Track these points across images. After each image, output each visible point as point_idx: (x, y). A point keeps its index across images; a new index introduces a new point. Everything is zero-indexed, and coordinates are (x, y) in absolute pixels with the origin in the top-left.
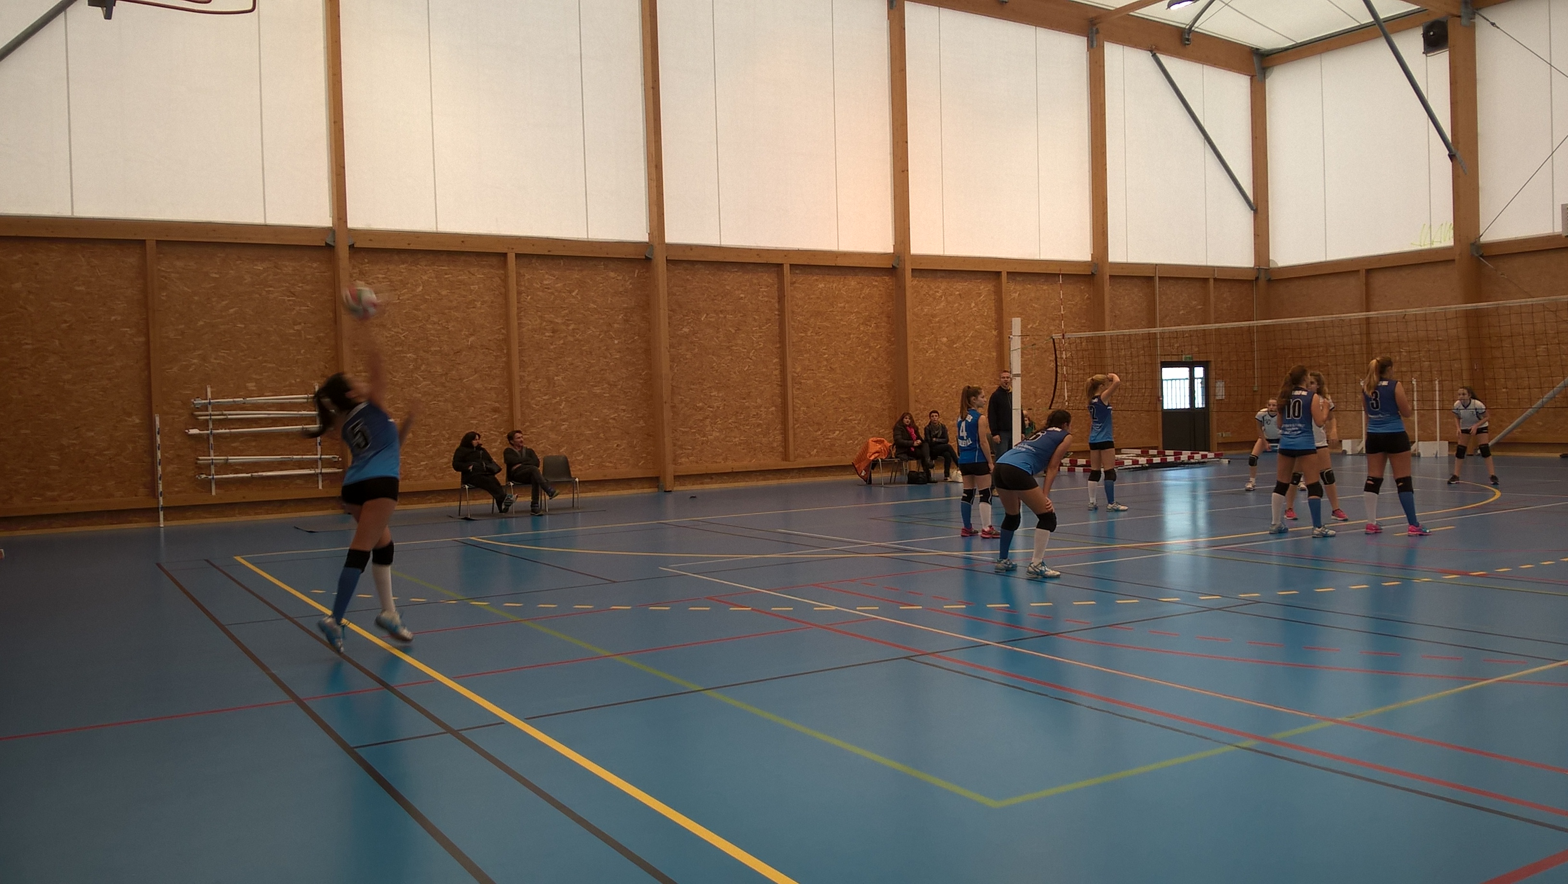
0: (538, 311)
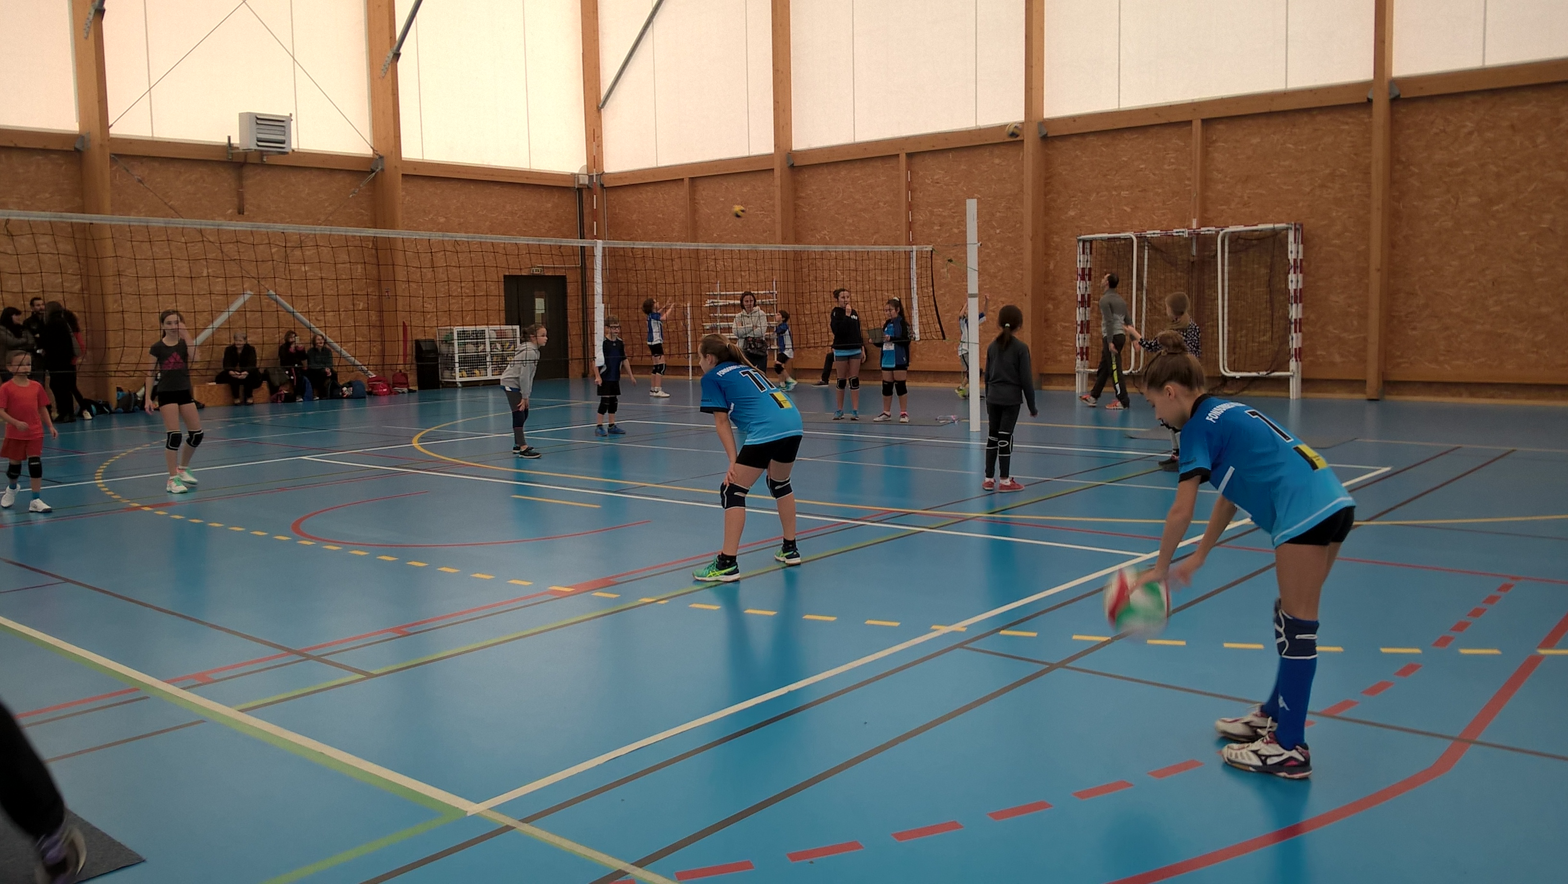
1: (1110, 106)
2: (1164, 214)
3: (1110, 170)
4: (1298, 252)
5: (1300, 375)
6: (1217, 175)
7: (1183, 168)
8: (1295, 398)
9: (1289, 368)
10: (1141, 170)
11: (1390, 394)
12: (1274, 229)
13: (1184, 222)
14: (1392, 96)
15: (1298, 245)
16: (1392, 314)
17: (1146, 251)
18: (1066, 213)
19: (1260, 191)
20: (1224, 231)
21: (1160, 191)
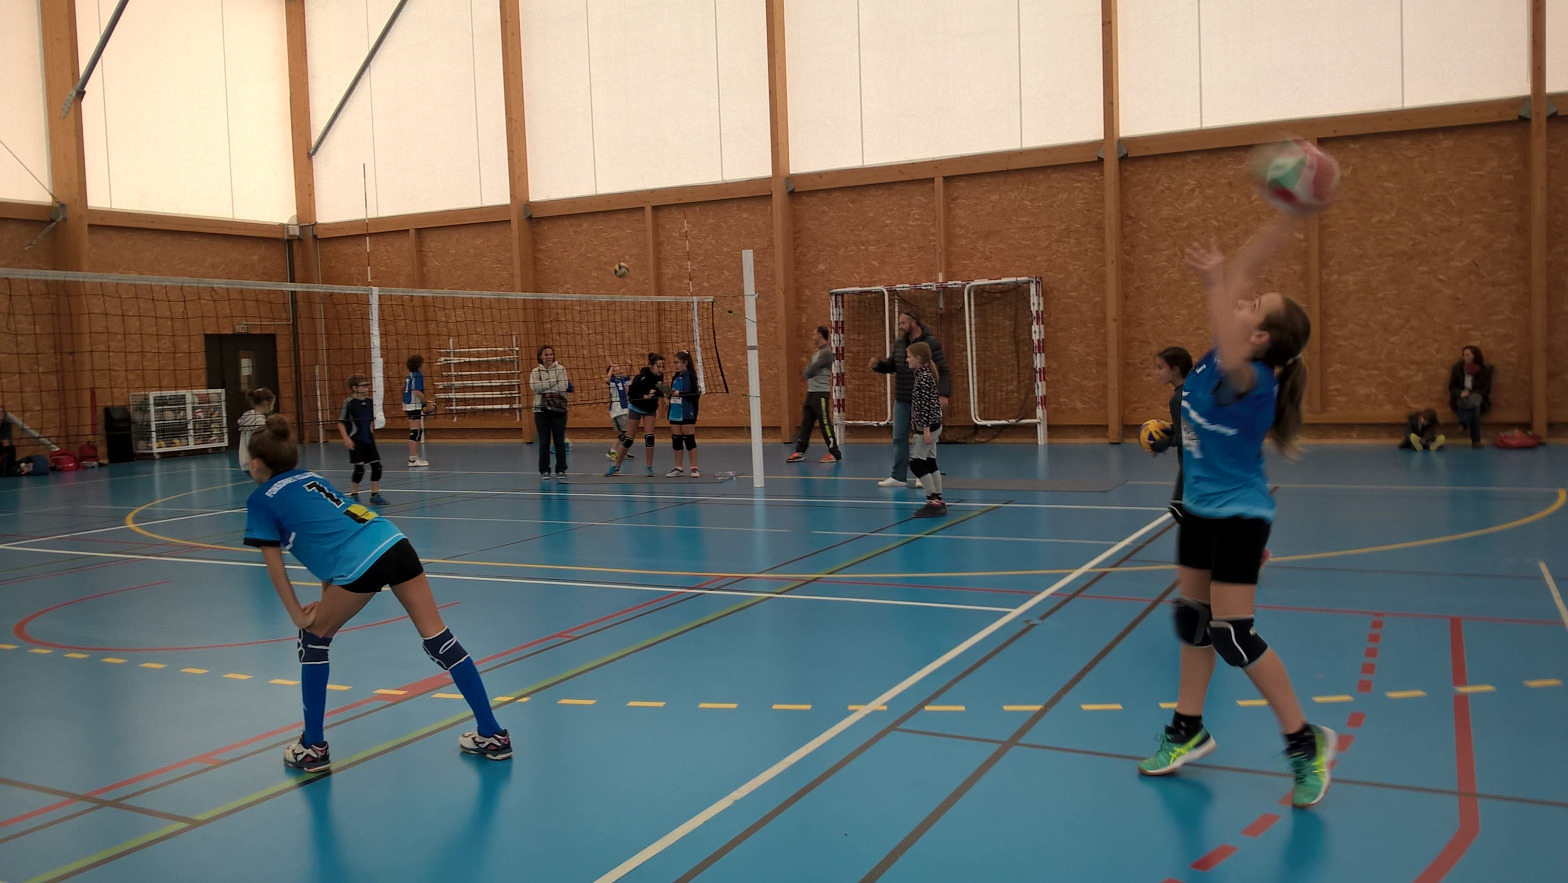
0: (676, 259)
1: (854, 162)
2: (911, 268)
3: (858, 225)
4: (1039, 304)
5: (1046, 421)
6: (959, 231)
7: (928, 224)
8: (1043, 443)
9: (1036, 415)
10: (887, 225)
11: (1128, 438)
12: (1016, 283)
13: (930, 276)
14: (1121, 155)
15: (1039, 297)
16: (1128, 361)
17: (896, 304)
18: (816, 267)
19: (1001, 246)
20: (970, 285)
21: (906, 246)
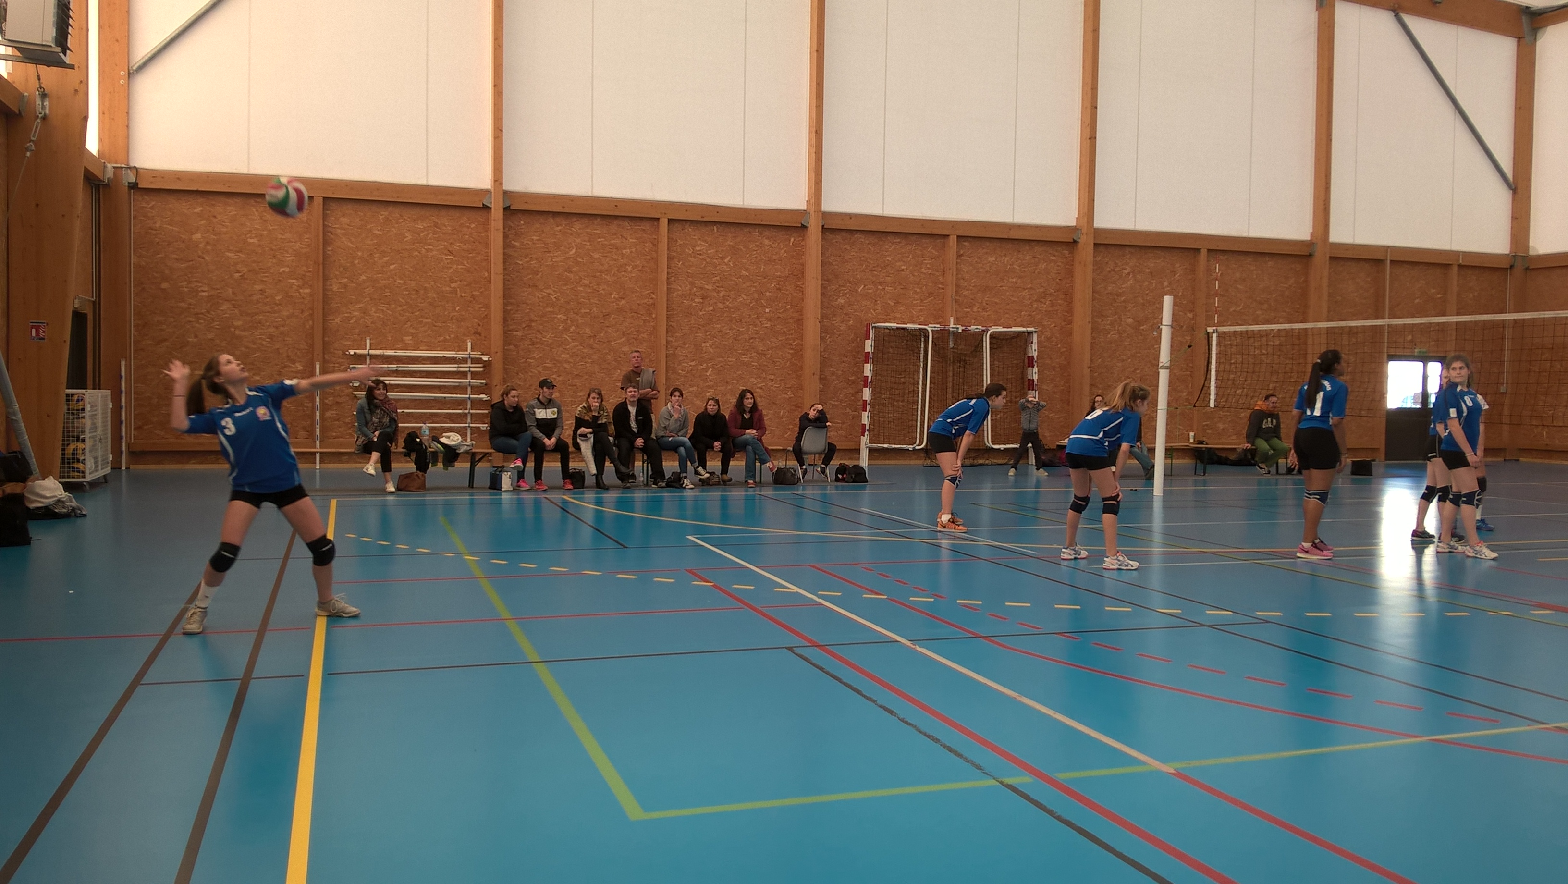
0: (688, 276)
1: (876, 211)
2: (921, 310)
3: (877, 266)
6: (963, 283)
12: (1028, 332)
13: (937, 319)
